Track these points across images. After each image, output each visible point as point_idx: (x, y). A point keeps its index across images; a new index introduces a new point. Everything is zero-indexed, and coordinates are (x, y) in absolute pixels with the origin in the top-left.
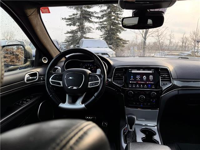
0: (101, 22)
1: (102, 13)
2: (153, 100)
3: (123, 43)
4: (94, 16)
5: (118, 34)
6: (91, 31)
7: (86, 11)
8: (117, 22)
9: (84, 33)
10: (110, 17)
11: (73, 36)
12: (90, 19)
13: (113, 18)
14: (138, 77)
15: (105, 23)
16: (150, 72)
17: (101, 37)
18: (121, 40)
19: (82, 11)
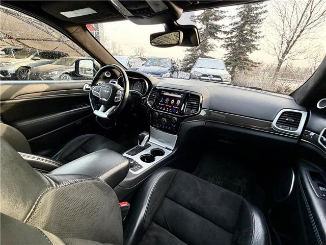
0: (228, 38)
1: (232, 27)
2: (173, 125)
3: (252, 66)
4: (221, 31)
5: (247, 53)
6: (213, 49)
7: (212, 25)
8: (250, 38)
9: (206, 51)
10: (242, 31)
11: (192, 55)
12: (215, 34)
13: (245, 32)
14: (167, 100)
15: (233, 39)
16: (180, 96)
17: (225, 57)
18: (250, 61)
19: (207, 25)
